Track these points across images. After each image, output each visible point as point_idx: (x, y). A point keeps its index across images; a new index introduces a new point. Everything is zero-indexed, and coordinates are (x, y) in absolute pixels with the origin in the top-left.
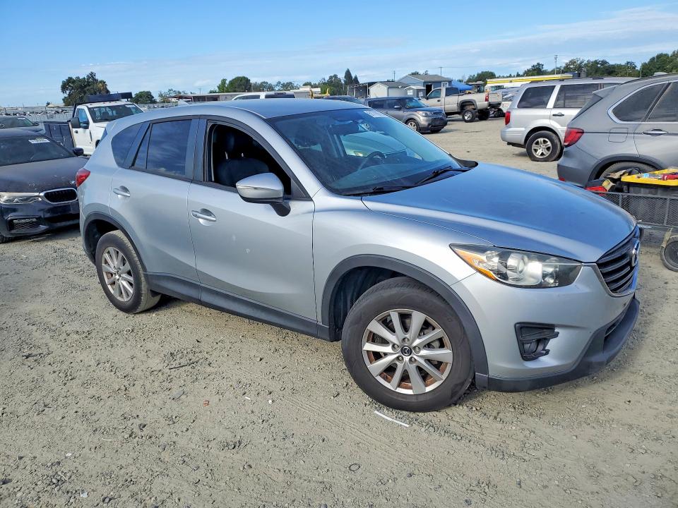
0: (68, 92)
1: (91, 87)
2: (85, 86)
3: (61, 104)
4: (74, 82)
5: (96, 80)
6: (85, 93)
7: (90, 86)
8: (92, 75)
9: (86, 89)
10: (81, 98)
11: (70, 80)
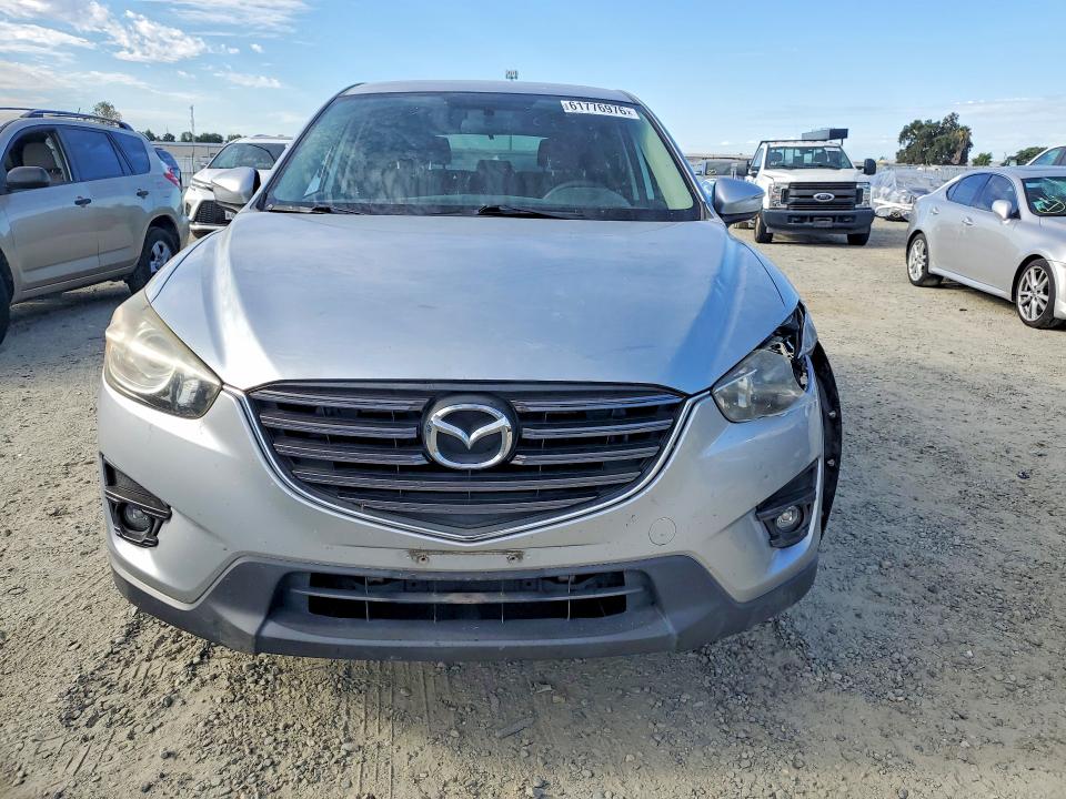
0: (907, 142)
1: (946, 135)
2: (936, 135)
3: (893, 158)
4: (922, 127)
5: (955, 125)
6: (932, 144)
7: (943, 134)
8: (953, 117)
9: (935, 139)
10: (924, 154)
11: (917, 125)
